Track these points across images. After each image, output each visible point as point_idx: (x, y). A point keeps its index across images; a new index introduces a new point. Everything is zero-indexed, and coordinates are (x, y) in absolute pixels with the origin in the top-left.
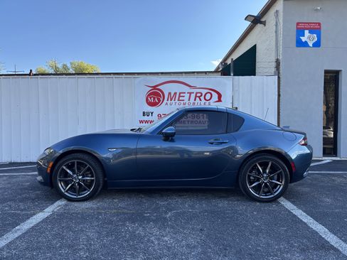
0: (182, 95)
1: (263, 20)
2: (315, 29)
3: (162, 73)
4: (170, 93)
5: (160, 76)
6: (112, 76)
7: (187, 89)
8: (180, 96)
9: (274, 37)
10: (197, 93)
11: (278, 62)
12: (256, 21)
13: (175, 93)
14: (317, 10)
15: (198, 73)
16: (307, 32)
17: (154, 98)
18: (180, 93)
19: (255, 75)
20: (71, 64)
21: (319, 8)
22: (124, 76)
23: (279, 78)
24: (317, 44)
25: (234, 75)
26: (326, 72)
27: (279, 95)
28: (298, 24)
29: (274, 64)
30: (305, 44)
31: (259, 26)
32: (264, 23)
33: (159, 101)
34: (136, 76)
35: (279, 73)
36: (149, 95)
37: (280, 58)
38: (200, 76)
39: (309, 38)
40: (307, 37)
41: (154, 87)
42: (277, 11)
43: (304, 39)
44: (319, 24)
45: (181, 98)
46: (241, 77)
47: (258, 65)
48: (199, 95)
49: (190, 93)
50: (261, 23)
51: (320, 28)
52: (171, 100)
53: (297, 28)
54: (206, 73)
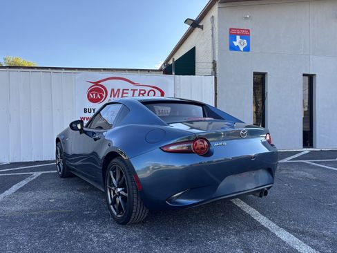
0: (125, 91)
1: (201, 24)
2: (245, 35)
3: (104, 69)
4: (113, 90)
5: (102, 72)
6: (49, 70)
7: (131, 86)
8: (123, 93)
9: (211, 41)
10: (140, 90)
11: (214, 63)
12: (195, 24)
13: (119, 90)
14: (247, 18)
15: (141, 70)
16: (238, 37)
17: (96, 95)
18: (123, 90)
19: (194, 75)
20: (5, 59)
21: (248, 16)
22: (63, 71)
23: (215, 78)
24: (247, 49)
25: (176, 74)
26: (255, 74)
27: (216, 94)
28: (231, 29)
29: (211, 65)
30: (237, 49)
31: (197, 30)
32: (202, 27)
33: (102, 97)
34: (77, 71)
35: (215, 73)
36: (90, 91)
37: (217, 59)
38: (142, 73)
39: (240, 43)
40: (238, 42)
41: (97, 83)
42: (213, 17)
43: (236, 44)
44: (249, 31)
45: (124, 95)
46: (181, 76)
47: (197, 65)
48: (142, 92)
49: (134, 90)
50: (199, 27)
51: (249, 35)
52: (114, 96)
53: (230, 34)
54: (149, 71)
